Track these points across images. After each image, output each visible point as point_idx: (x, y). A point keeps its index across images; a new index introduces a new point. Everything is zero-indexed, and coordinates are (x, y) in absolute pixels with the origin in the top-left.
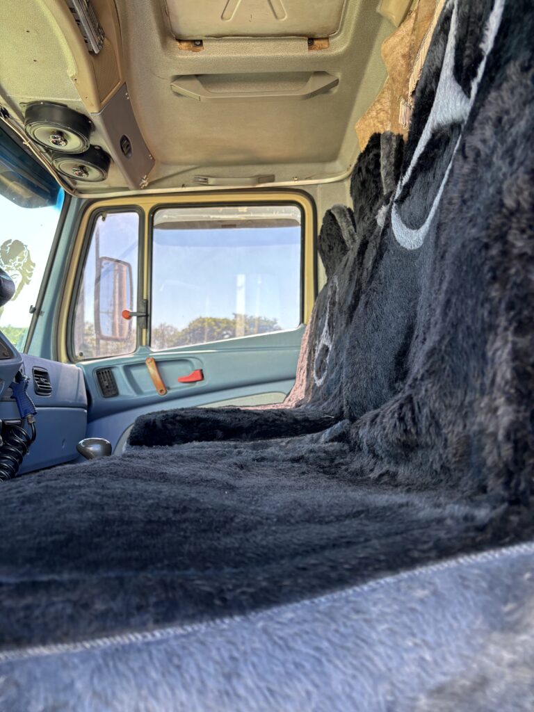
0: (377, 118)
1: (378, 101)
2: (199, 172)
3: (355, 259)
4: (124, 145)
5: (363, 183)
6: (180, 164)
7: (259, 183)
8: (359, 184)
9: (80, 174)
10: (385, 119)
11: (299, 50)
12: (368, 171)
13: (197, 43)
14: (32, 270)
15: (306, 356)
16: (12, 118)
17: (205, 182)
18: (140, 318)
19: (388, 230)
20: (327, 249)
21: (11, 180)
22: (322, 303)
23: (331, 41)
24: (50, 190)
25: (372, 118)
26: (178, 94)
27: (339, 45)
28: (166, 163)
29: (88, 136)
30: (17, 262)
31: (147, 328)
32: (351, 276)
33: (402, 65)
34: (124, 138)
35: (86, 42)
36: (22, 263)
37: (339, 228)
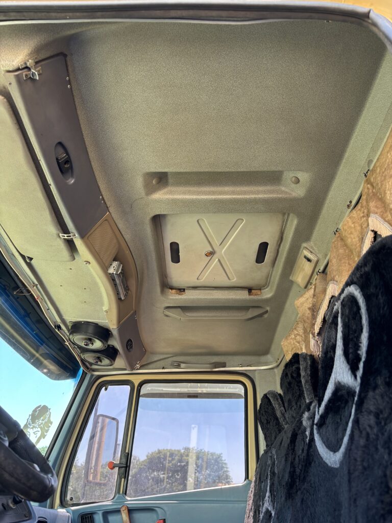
0: (296, 339)
1: (295, 329)
2: (175, 359)
3: (288, 445)
4: (128, 345)
5: (290, 384)
6: (163, 354)
7: (216, 368)
8: (286, 384)
9: (97, 362)
10: (301, 340)
11: (243, 295)
12: (292, 377)
13: (181, 290)
14: (50, 427)
15: (252, 514)
16: (62, 330)
17: (178, 366)
18: (121, 469)
19: (313, 443)
20: (265, 422)
21: (46, 359)
22: (264, 468)
23: (262, 291)
24: (73, 368)
25: (292, 339)
26: (167, 316)
27: (267, 294)
28: (153, 353)
29: (107, 341)
30: (41, 422)
31: (125, 478)
32: (286, 458)
33: (309, 313)
34: (130, 340)
35: (118, 294)
36: (44, 422)
37: (273, 408)
